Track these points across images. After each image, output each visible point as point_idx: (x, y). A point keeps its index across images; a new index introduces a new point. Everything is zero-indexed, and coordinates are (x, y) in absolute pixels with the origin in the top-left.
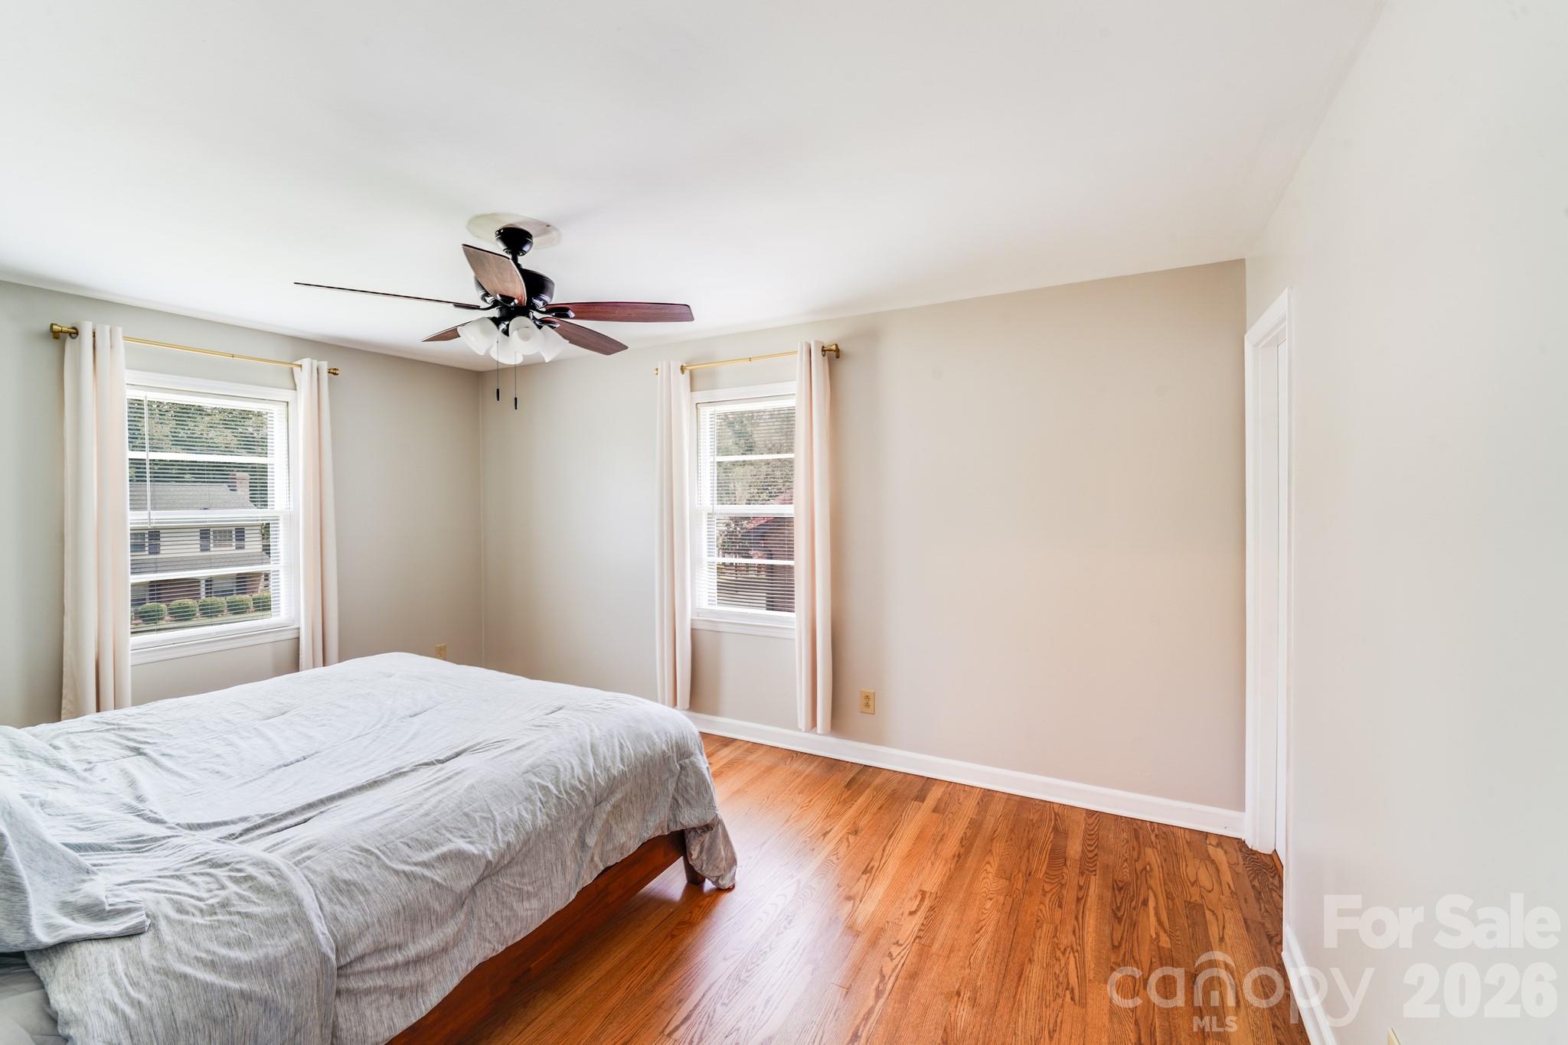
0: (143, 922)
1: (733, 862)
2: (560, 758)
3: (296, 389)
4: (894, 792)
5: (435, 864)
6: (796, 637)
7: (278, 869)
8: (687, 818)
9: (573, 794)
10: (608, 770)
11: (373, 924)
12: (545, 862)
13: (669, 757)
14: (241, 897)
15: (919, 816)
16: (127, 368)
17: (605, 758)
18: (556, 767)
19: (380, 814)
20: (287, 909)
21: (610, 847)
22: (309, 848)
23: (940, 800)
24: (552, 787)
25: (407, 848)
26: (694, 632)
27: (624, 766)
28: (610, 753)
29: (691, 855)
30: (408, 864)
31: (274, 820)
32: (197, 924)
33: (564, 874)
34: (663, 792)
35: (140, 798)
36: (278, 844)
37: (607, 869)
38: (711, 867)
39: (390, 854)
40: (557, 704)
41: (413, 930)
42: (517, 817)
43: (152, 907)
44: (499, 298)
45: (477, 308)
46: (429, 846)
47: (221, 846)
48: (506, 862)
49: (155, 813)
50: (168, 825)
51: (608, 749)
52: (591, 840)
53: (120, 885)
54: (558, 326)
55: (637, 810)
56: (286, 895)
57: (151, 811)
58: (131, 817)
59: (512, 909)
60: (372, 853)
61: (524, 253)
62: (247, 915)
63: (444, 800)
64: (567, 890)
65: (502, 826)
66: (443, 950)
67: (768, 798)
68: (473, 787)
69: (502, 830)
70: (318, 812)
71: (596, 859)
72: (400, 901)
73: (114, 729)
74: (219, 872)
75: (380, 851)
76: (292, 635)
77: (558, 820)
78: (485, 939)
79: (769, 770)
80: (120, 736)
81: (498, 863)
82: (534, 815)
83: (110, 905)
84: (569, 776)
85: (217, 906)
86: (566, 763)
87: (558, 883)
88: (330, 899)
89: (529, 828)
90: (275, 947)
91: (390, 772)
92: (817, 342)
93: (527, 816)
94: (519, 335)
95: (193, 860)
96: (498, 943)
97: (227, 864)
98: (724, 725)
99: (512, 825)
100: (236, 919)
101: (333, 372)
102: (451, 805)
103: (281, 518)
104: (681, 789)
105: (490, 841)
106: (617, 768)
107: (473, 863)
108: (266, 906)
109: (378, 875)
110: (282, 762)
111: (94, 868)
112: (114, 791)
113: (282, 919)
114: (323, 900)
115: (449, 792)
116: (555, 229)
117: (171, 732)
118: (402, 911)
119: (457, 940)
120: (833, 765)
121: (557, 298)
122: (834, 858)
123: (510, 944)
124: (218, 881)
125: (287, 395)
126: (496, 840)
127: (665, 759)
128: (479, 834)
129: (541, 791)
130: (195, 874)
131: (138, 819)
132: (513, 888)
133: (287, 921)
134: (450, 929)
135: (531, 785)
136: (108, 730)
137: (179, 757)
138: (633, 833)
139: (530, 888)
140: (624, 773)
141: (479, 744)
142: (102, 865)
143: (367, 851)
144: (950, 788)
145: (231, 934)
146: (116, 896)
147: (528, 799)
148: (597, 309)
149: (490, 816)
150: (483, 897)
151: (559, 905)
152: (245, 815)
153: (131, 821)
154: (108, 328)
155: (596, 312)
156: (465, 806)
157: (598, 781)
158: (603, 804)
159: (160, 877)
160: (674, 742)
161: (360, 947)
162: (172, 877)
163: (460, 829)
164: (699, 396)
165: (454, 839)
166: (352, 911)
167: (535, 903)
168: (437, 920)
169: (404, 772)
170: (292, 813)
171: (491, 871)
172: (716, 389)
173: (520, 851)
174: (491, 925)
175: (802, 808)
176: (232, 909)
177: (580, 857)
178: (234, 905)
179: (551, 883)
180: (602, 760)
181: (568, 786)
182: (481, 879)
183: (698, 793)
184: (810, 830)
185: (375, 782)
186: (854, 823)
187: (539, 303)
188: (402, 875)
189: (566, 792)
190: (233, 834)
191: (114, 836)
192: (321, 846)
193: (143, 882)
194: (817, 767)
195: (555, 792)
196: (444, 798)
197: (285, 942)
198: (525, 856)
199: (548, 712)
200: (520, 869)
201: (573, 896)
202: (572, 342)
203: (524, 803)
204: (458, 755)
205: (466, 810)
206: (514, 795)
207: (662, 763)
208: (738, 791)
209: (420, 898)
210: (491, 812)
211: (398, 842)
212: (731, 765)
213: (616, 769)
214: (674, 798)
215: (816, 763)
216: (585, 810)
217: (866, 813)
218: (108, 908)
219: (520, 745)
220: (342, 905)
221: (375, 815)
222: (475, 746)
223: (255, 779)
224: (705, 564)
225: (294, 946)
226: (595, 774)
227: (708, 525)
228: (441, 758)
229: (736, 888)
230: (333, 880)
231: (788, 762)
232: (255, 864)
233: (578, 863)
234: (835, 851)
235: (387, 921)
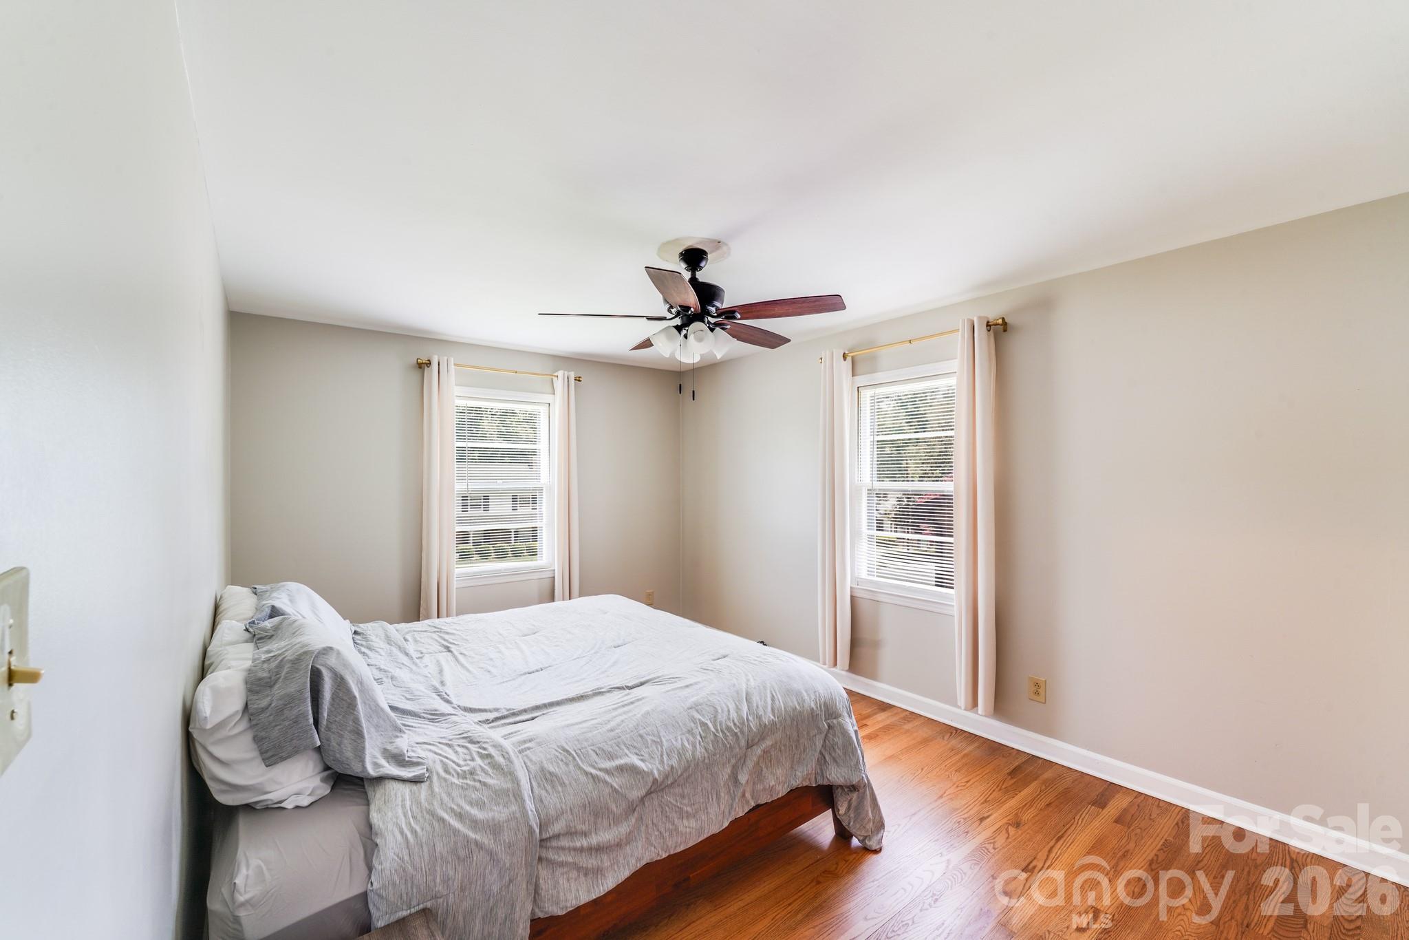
0: (424, 774)
1: (880, 826)
2: (719, 701)
3: (554, 394)
4: (1066, 791)
5: (615, 773)
6: (956, 614)
7: (508, 753)
8: (833, 775)
9: (729, 734)
10: (760, 718)
11: (567, 812)
12: (702, 790)
13: (817, 715)
14: (483, 770)
15: (1096, 823)
16: (456, 385)
17: (757, 707)
18: (715, 708)
19: (580, 723)
20: (509, 785)
21: (760, 787)
22: (530, 741)
23: (1125, 810)
24: (710, 725)
25: (595, 755)
26: (853, 599)
27: (775, 717)
28: (763, 703)
29: (839, 810)
30: (595, 768)
31: (514, 714)
32: (454, 783)
33: (718, 804)
34: (811, 746)
35: (442, 683)
36: (512, 733)
37: (758, 806)
38: (858, 826)
39: (582, 757)
40: (723, 652)
41: (595, 823)
42: (680, 746)
43: (431, 764)
44: (679, 309)
45: (663, 319)
46: (611, 757)
47: (478, 728)
48: (669, 782)
49: (448, 696)
50: (453, 705)
51: (761, 699)
52: (743, 778)
53: (417, 743)
54: (729, 327)
55: (786, 758)
56: (510, 774)
57: (446, 693)
58: (434, 696)
59: (673, 824)
60: (570, 754)
61: (701, 268)
62: (484, 784)
63: (626, 720)
64: (720, 818)
65: (668, 751)
66: (617, 845)
67: (922, 769)
68: (648, 713)
69: (668, 755)
70: (541, 713)
71: (748, 795)
72: (587, 797)
73: (438, 632)
74: (473, 748)
75: (576, 753)
76: (549, 575)
77: (715, 755)
78: (652, 845)
79: (925, 742)
80: (441, 637)
81: (663, 782)
82: (694, 747)
83: (409, 757)
84: (725, 717)
85: (467, 772)
86: (724, 705)
87: (713, 810)
88: (539, 785)
89: (690, 757)
90: (499, 813)
91: (593, 690)
92: (980, 318)
93: (689, 747)
94: (695, 338)
95: (460, 734)
96: (662, 849)
97: (478, 742)
98: (880, 690)
99: (676, 752)
100: (478, 785)
101: (578, 380)
102: (631, 726)
103: (544, 489)
104: (828, 747)
105: (657, 762)
106: (768, 717)
107: (643, 778)
108: (497, 780)
109: (573, 772)
110: (527, 670)
111: (403, 728)
112: (429, 675)
113: (506, 792)
114: (534, 784)
115: (630, 714)
116: (726, 244)
117: (468, 638)
118: (588, 805)
119: (629, 839)
120: (995, 749)
121: (727, 302)
122: (990, 847)
123: (672, 853)
124: (471, 754)
125: (548, 398)
126: (662, 762)
127: (813, 715)
128: (649, 754)
129: (701, 727)
130: (459, 745)
131: (437, 697)
132: (675, 806)
133: (509, 795)
134: (623, 829)
135: (693, 720)
136: (435, 632)
137: (470, 657)
138: (782, 779)
139: (689, 809)
140: (773, 723)
141: (658, 677)
142: (412, 727)
143: (567, 751)
144: (1139, 800)
145: (473, 796)
146: (413, 751)
147: (690, 732)
148: (758, 308)
149: (659, 740)
150: (650, 807)
151: (715, 829)
152: (498, 707)
153: (434, 699)
154: (446, 358)
155: (758, 311)
156: (641, 728)
157: (750, 727)
158: (754, 747)
159: (440, 743)
160: (822, 701)
161: (557, 827)
162: (446, 744)
163: (635, 747)
164: (861, 380)
165: (630, 755)
166: (552, 797)
167: (693, 823)
168: (614, 819)
169: (603, 692)
170: (525, 711)
171: (657, 788)
172: (875, 372)
173: (681, 775)
174: (656, 833)
175: (957, 787)
176: (476, 777)
177: (734, 791)
178: (477, 775)
179: (707, 809)
180: (755, 707)
181: (724, 727)
182: (649, 793)
183: (845, 753)
184: (966, 811)
185: (582, 696)
186: (1017, 814)
187: (713, 309)
188: (590, 776)
189: (722, 731)
190: (488, 720)
191: (423, 707)
192: (538, 740)
193: (430, 744)
194: (978, 747)
195: (713, 729)
196: (626, 719)
197: (506, 811)
198: (686, 780)
199: (717, 657)
200: (681, 790)
201: (726, 824)
202: (739, 339)
203: (687, 735)
204: (642, 684)
205: (641, 732)
206: (680, 726)
207: (811, 719)
208: (891, 757)
209: (602, 798)
210: (660, 738)
211: (589, 749)
212: (886, 729)
213: (767, 719)
214: (821, 753)
215: (976, 744)
216: (738, 750)
217: (1031, 806)
218: (407, 759)
219: (688, 683)
220: (547, 791)
221: (577, 724)
222: (655, 678)
223: (509, 681)
224: (865, 537)
225: (512, 815)
226: (748, 719)
227: (868, 500)
228: (629, 685)
229: (883, 851)
230: (542, 769)
231: (946, 738)
232: (494, 746)
233: (731, 796)
234: (992, 840)
235: (577, 811)
